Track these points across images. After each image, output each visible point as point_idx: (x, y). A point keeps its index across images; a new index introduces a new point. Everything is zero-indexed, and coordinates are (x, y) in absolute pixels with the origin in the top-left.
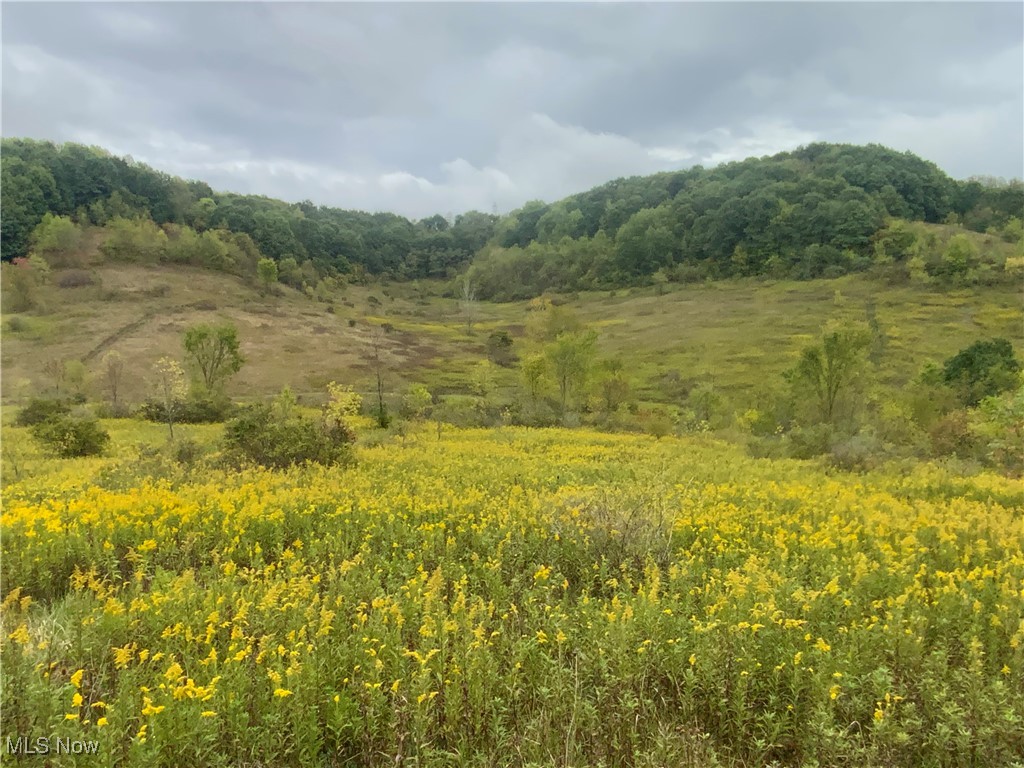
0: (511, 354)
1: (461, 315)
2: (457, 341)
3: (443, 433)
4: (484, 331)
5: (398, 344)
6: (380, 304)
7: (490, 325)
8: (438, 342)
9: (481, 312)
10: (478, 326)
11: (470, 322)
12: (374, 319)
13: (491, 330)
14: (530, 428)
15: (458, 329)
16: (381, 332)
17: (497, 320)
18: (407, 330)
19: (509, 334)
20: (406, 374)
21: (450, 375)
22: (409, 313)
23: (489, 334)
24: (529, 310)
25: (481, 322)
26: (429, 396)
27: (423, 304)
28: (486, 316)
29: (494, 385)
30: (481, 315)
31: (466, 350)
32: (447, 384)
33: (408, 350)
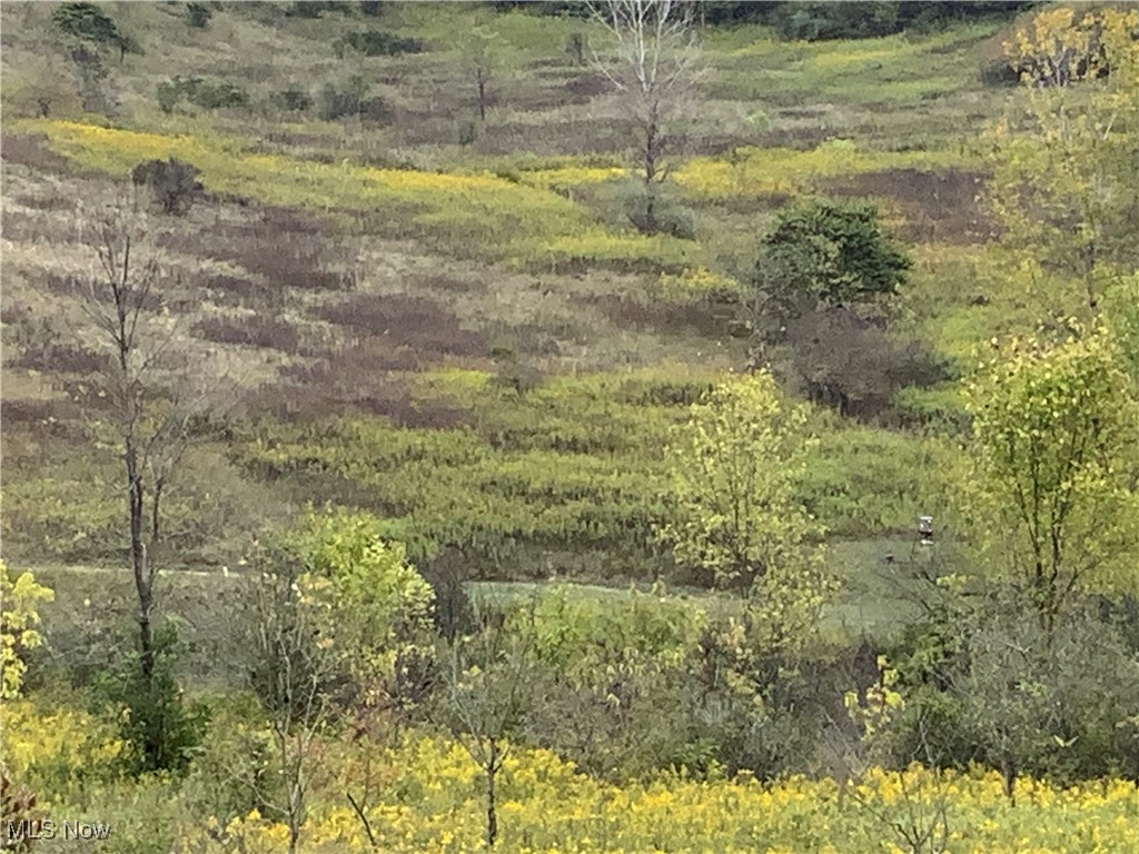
0: (897, 340)
1: (600, 109)
2: (577, 265)
3: (509, 809)
4: (738, 206)
5: (232, 284)
6: (126, 45)
7: (772, 171)
8: (464, 272)
9: (717, 93)
10: (700, 174)
11: (652, 151)
12: (93, 133)
13: (777, 201)
14: (1023, 785)
15: (581, 195)
16: (136, 212)
17: (810, 139)
18: (285, 196)
19: (890, 219)
20: (278, 457)
21: (539, 467)
22: (295, 101)
23: (768, 221)
24: (1008, 76)
25: (717, 148)
26: (418, 588)
27: (375, 44)
28: (744, 116)
29: (801, 523)
30: (717, 108)
31: (629, 315)
32: (522, 516)
33: (290, 316)
